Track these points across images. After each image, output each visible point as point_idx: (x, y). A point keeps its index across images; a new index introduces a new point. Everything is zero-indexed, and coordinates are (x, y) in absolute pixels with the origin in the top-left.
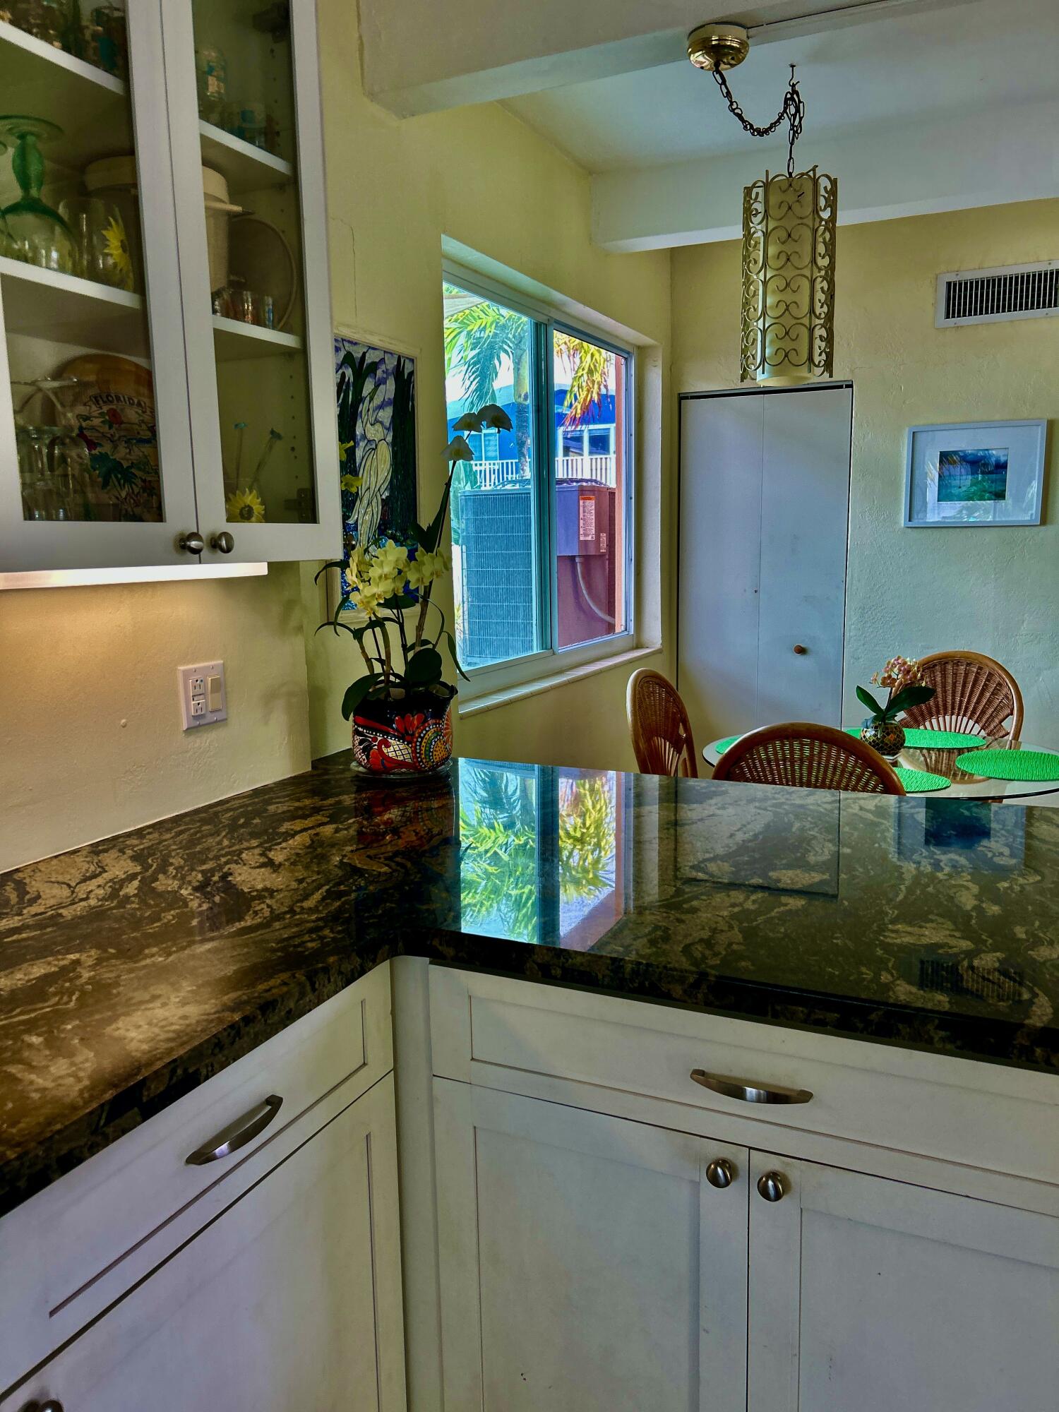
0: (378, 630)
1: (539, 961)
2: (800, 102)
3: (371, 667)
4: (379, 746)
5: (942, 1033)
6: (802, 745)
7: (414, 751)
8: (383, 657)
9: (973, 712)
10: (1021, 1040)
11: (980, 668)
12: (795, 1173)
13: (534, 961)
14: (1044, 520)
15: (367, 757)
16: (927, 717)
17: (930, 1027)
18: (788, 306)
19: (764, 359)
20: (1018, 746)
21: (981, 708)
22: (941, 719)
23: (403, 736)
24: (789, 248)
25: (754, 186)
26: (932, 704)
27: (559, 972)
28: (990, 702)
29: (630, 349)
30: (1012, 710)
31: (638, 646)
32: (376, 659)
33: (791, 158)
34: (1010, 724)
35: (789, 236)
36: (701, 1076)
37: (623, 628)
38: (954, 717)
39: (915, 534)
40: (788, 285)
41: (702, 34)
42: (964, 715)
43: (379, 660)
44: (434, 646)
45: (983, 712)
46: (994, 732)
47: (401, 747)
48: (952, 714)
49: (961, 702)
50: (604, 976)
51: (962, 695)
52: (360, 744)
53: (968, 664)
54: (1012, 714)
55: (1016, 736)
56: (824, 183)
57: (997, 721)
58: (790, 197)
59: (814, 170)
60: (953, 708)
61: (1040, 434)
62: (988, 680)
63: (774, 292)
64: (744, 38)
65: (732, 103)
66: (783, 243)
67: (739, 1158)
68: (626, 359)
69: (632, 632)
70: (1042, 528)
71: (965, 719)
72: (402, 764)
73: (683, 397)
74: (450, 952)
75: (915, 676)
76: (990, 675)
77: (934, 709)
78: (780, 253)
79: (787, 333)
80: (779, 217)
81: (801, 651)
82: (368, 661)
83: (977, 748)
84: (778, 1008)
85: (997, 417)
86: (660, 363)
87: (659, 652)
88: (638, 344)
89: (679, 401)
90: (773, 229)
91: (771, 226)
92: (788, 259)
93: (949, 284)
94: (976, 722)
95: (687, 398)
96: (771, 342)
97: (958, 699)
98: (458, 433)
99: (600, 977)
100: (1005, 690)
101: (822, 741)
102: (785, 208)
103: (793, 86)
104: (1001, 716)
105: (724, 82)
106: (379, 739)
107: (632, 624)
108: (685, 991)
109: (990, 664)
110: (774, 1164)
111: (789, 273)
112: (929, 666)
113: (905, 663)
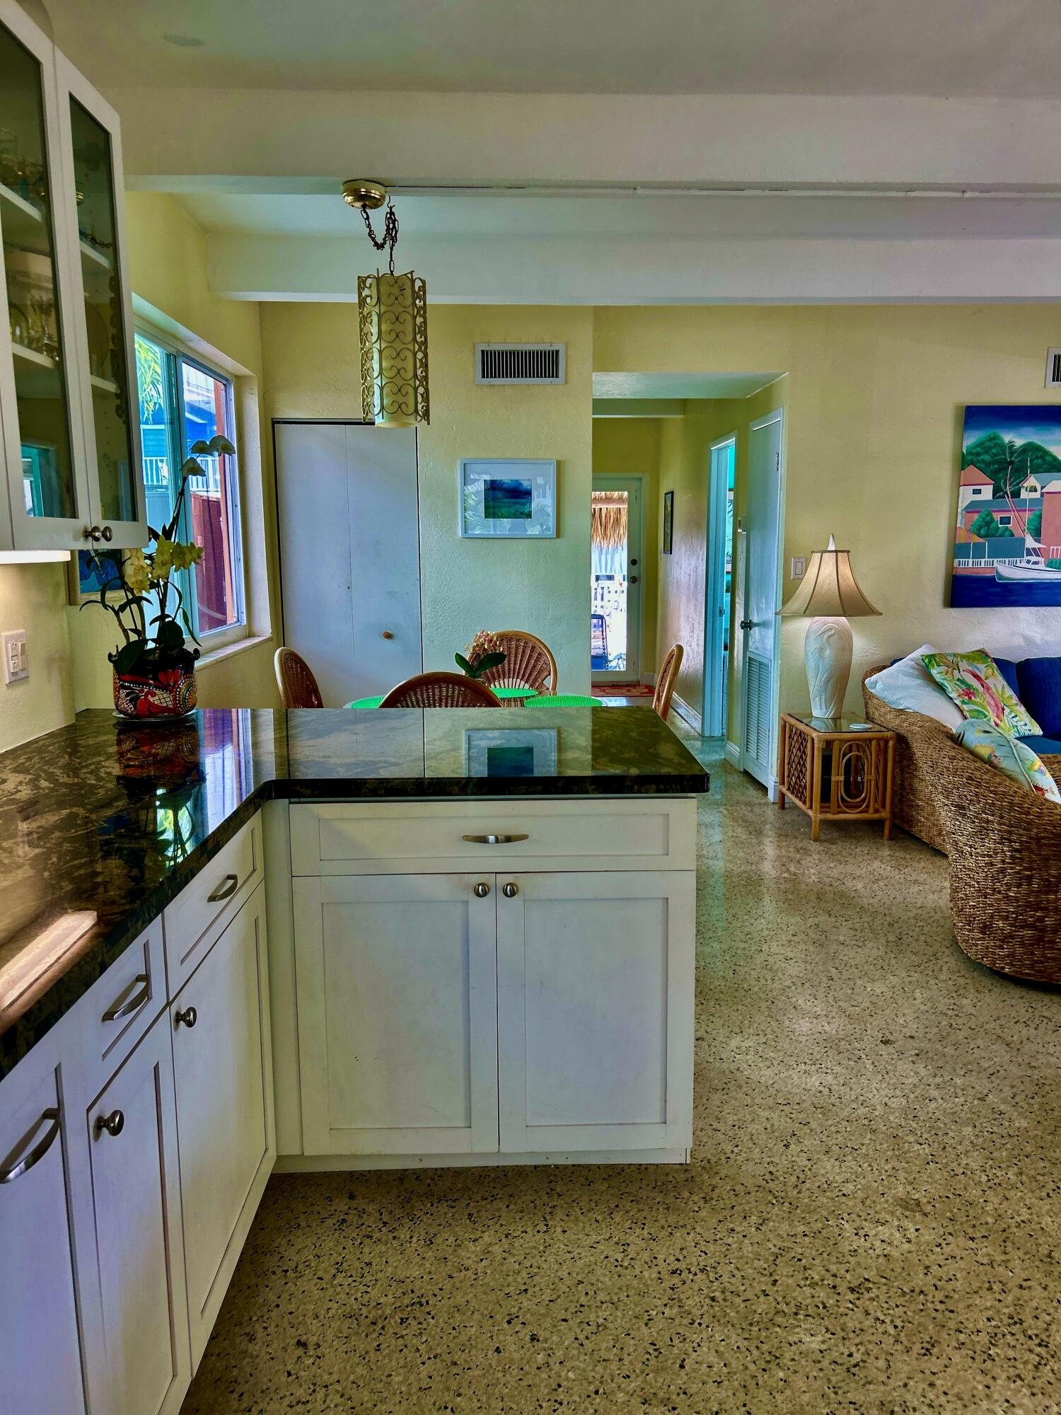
0: (134, 606)
1: (370, 787)
2: (395, 220)
3: (127, 637)
4: (146, 696)
5: (593, 787)
6: (440, 687)
7: (175, 699)
8: (139, 628)
9: (523, 676)
10: (628, 783)
11: (526, 643)
12: (521, 881)
13: (366, 788)
14: (558, 535)
15: (135, 706)
16: (492, 680)
17: (587, 785)
18: (399, 370)
19: (382, 408)
20: (555, 694)
21: (528, 672)
22: (501, 682)
23: (165, 688)
24: (398, 327)
25: (369, 277)
26: (494, 671)
27: (383, 791)
28: (534, 667)
29: (228, 376)
30: (550, 672)
31: (250, 635)
32: (131, 630)
33: (391, 260)
34: (549, 682)
35: (397, 319)
36: (467, 838)
37: (235, 620)
38: (511, 680)
39: (469, 542)
40: (398, 354)
41: (355, 185)
42: (517, 678)
43: (135, 631)
44: (174, 619)
45: (530, 675)
46: (540, 689)
47: (165, 696)
48: (509, 677)
49: (514, 668)
50: (412, 789)
51: (515, 664)
52: (127, 696)
53: (518, 640)
54: (550, 675)
55: (554, 688)
56: (418, 284)
57: (540, 680)
58: (396, 291)
59: (412, 272)
60: (509, 673)
61: (552, 470)
62: (532, 651)
63: (387, 358)
64: (383, 193)
65: (370, 231)
66: (393, 324)
67: (489, 880)
68: (225, 385)
69: (245, 622)
70: (558, 540)
71: (518, 680)
72: (166, 709)
73: (275, 422)
74: (309, 792)
75: (496, 644)
76: (533, 648)
77: (496, 675)
78: (391, 330)
79: (399, 390)
80: (389, 304)
81: (389, 636)
82: (125, 631)
83: (533, 696)
84: (511, 789)
85: (523, 456)
86: (256, 391)
87: (270, 639)
88: (236, 373)
89: (273, 425)
90: (385, 312)
91: (383, 309)
92: (397, 336)
93: (483, 351)
94: (526, 682)
95: (279, 423)
96: (387, 395)
97: (512, 666)
98: (194, 456)
99: (409, 789)
100: (543, 658)
101: (454, 684)
102: (393, 298)
103: (391, 208)
104: (543, 676)
105: (368, 218)
106: (146, 690)
107: (244, 616)
108: (460, 790)
109: (532, 639)
110: (510, 879)
111: (398, 346)
112: (503, 637)
113: (488, 635)
